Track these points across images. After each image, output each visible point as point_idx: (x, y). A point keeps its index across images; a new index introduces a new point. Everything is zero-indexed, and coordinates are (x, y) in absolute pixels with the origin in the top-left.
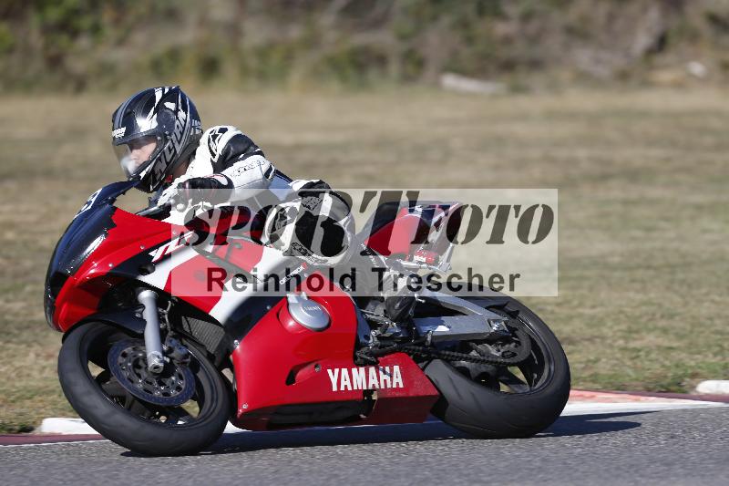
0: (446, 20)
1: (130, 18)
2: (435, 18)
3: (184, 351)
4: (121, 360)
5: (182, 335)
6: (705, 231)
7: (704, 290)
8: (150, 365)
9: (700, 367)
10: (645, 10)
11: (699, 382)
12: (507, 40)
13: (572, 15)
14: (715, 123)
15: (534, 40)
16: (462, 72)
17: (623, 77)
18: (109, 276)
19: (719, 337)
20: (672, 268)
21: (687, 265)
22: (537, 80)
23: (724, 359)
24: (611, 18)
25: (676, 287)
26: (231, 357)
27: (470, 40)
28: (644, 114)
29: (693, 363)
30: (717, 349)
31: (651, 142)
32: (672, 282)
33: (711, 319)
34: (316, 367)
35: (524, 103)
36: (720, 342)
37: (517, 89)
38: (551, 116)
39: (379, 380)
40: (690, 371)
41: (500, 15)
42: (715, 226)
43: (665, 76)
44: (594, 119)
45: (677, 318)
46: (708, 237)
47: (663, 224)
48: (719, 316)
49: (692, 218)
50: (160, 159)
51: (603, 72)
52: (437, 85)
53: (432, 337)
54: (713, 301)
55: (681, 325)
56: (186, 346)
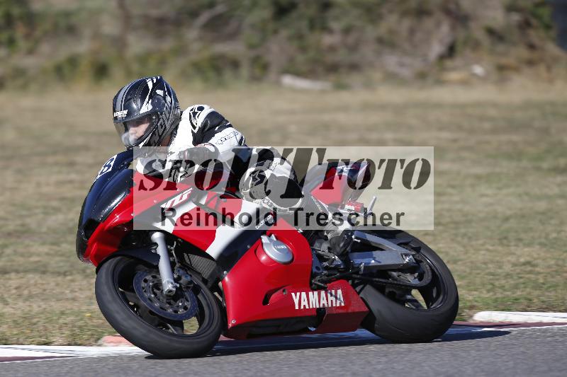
0: (284, 33)
1: (38, 33)
2: (276, 32)
3: (188, 278)
4: (143, 284)
5: (185, 267)
6: (483, 195)
7: (480, 242)
8: (165, 290)
9: (476, 301)
10: (438, 25)
11: (475, 313)
12: (332, 49)
13: (383, 29)
14: (492, 112)
15: (353, 48)
16: (298, 74)
17: (422, 76)
19: (491, 277)
20: (457, 224)
21: (468, 222)
22: (355, 79)
23: (495, 294)
24: (412, 32)
25: (459, 239)
26: (220, 284)
27: (303, 49)
28: (438, 106)
29: (471, 298)
30: (490, 287)
31: (442, 128)
32: (456, 235)
33: (485, 263)
34: (284, 291)
35: (345, 97)
36: (491, 281)
37: (340, 87)
38: (366, 107)
39: (327, 300)
40: (468, 304)
41: (326, 29)
42: (489, 192)
43: (454, 76)
44: (399, 109)
45: (460, 263)
46: (485, 199)
47: (450, 190)
48: (492, 262)
49: (473, 186)
50: (154, 133)
51: (406, 72)
52: (278, 83)
53: (365, 267)
54: (488, 250)
55: (463, 268)
56: (190, 276)
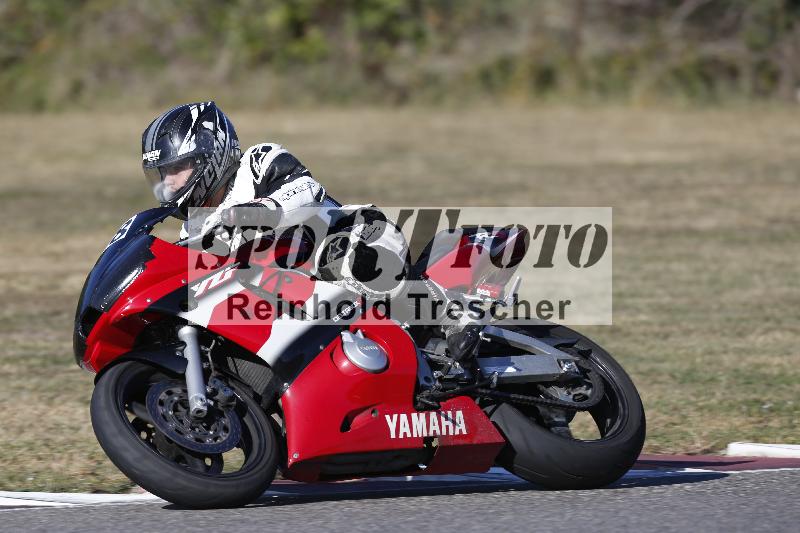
3: (229, 392)
5: (227, 376)
8: (192, 409)
18: (147, 313)
26: (280, 401)
34: (372, 412)
39: (440, 425)
50: (199, 184)
52: (792, 100)
53: (498, 378)
56: (233, 389)
